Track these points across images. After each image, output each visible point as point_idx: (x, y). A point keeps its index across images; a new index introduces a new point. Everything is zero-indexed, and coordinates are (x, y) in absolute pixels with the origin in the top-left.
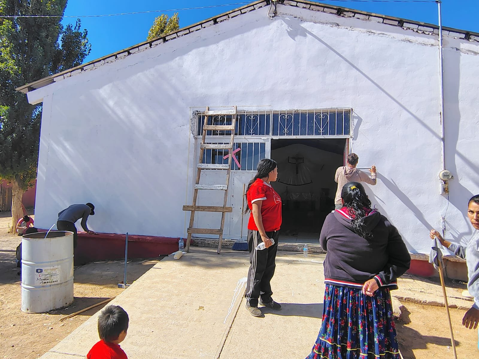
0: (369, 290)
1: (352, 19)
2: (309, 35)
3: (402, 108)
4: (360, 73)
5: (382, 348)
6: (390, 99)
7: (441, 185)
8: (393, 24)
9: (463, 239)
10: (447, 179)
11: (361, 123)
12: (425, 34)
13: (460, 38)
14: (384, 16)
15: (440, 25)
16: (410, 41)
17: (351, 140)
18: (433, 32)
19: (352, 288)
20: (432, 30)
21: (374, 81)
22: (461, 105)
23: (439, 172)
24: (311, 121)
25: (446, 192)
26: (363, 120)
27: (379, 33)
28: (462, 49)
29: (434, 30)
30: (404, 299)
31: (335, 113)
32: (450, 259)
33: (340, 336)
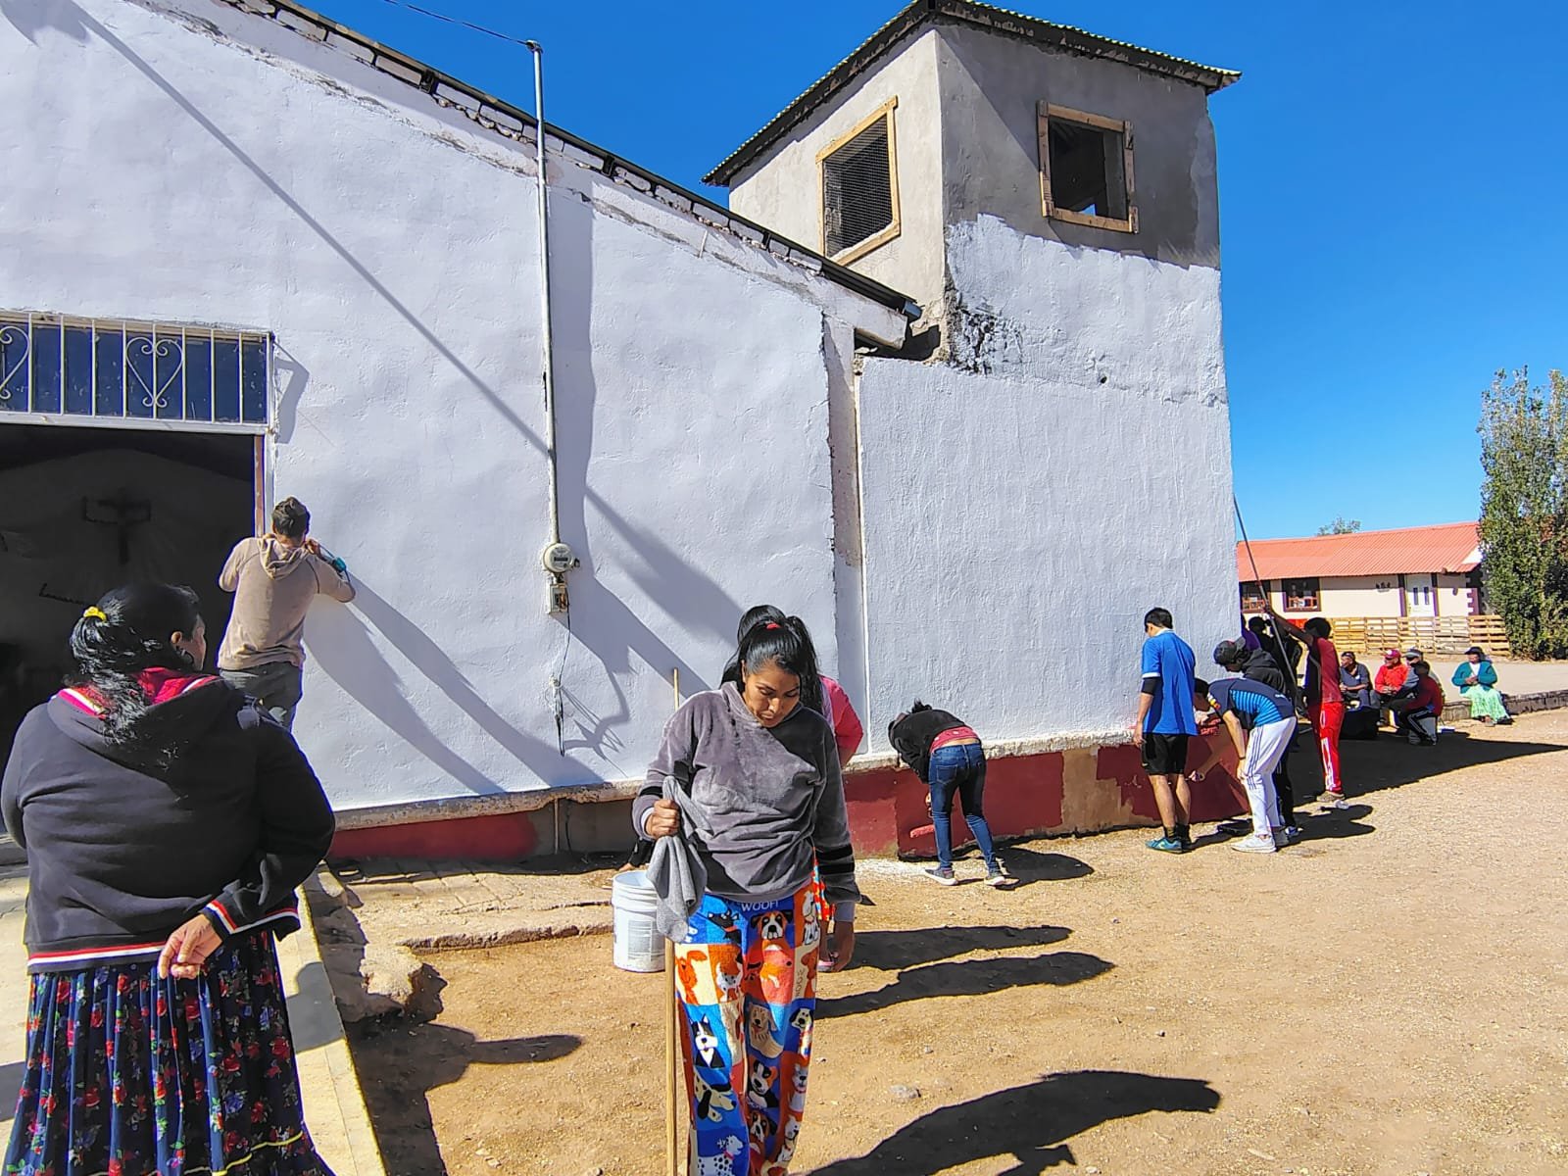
0: (181, 958)
1: (267, 22)
2: (97, 36)
3: (437, 352)
4: (297, 216)
5: (240, 1140)
6: (400, 316)
7: (548, 586)
8: (404, 77)
9: (607, 736)
10: (563, 569)
11: (304, 386)
12: (499, 132)
13: (592, 168)
14: (376, 45)
15: (539, 117)
16: (456, 145)
17: (270, 443)
18: (522, 132)
19: (124, 965)
20: (518, 125)
21: (347, 249)
22: (597, 358)
23: (543, 550)
24: (114, 364)
25: (561, 607)
26: (310, 376)
27: (359, 96)
28: (597, 200)
29: (525, 127)
30: (432, 944)
31: (210, 343)
32: (574, 798)
33: (75, 1153)
